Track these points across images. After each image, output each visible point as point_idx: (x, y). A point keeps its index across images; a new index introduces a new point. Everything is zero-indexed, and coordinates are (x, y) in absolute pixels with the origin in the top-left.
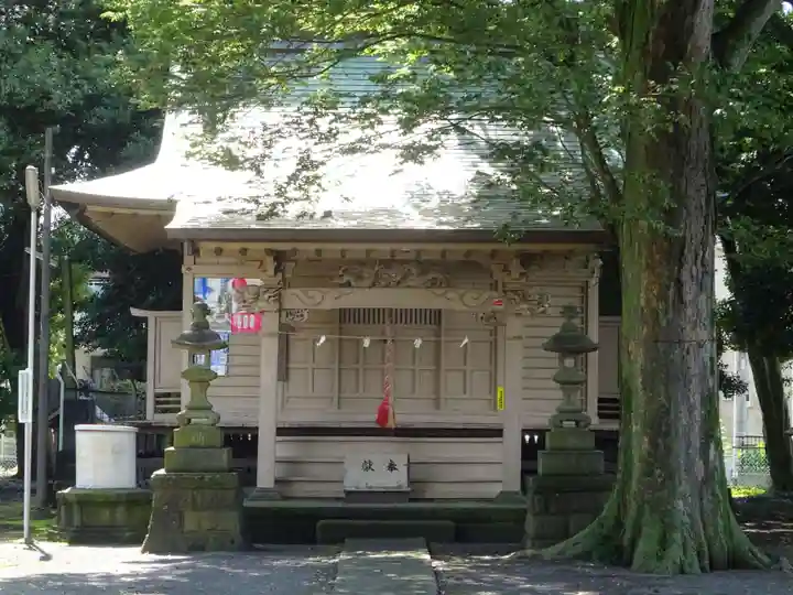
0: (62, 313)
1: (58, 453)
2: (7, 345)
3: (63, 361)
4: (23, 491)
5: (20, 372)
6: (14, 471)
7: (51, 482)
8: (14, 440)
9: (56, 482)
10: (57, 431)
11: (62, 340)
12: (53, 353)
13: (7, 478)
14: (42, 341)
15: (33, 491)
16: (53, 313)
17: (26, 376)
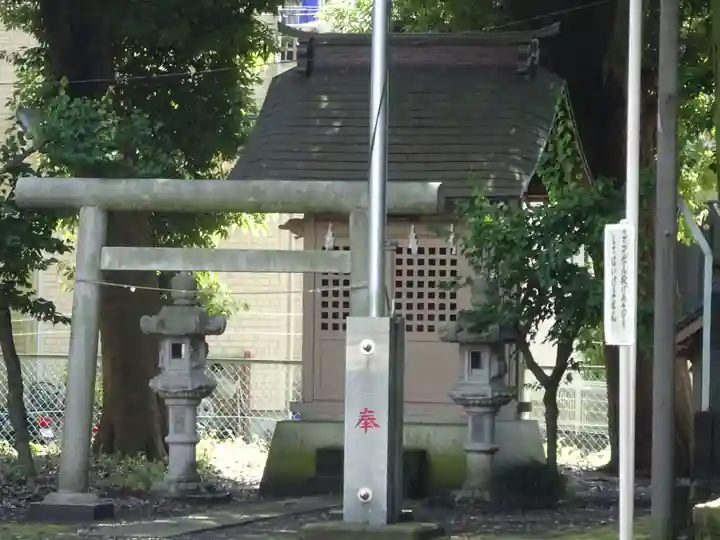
0: (708, 91)
1: (700, 417)
2: (585, 166)
3: (710, 204)
4: (616, 503)
5: (609, 228)
6: (601, 458)
7: (685, 482)
8: (602, 385)
9: (695, 483)
10: (697, 368)
11: (710, 153)
12: (687, 185)
13: (588, 472)
14: (662, 157)
15: (641, 505)
16: (687, 92)
17: (621, 237)
